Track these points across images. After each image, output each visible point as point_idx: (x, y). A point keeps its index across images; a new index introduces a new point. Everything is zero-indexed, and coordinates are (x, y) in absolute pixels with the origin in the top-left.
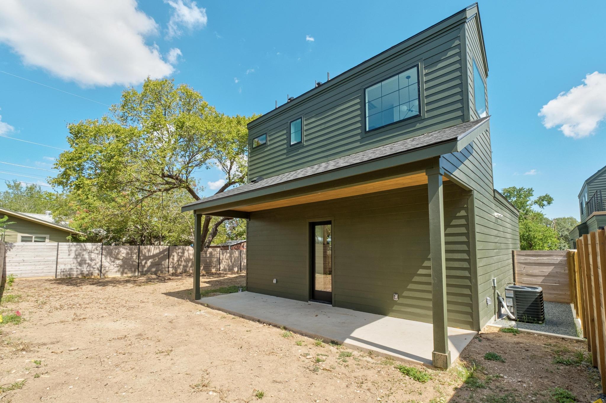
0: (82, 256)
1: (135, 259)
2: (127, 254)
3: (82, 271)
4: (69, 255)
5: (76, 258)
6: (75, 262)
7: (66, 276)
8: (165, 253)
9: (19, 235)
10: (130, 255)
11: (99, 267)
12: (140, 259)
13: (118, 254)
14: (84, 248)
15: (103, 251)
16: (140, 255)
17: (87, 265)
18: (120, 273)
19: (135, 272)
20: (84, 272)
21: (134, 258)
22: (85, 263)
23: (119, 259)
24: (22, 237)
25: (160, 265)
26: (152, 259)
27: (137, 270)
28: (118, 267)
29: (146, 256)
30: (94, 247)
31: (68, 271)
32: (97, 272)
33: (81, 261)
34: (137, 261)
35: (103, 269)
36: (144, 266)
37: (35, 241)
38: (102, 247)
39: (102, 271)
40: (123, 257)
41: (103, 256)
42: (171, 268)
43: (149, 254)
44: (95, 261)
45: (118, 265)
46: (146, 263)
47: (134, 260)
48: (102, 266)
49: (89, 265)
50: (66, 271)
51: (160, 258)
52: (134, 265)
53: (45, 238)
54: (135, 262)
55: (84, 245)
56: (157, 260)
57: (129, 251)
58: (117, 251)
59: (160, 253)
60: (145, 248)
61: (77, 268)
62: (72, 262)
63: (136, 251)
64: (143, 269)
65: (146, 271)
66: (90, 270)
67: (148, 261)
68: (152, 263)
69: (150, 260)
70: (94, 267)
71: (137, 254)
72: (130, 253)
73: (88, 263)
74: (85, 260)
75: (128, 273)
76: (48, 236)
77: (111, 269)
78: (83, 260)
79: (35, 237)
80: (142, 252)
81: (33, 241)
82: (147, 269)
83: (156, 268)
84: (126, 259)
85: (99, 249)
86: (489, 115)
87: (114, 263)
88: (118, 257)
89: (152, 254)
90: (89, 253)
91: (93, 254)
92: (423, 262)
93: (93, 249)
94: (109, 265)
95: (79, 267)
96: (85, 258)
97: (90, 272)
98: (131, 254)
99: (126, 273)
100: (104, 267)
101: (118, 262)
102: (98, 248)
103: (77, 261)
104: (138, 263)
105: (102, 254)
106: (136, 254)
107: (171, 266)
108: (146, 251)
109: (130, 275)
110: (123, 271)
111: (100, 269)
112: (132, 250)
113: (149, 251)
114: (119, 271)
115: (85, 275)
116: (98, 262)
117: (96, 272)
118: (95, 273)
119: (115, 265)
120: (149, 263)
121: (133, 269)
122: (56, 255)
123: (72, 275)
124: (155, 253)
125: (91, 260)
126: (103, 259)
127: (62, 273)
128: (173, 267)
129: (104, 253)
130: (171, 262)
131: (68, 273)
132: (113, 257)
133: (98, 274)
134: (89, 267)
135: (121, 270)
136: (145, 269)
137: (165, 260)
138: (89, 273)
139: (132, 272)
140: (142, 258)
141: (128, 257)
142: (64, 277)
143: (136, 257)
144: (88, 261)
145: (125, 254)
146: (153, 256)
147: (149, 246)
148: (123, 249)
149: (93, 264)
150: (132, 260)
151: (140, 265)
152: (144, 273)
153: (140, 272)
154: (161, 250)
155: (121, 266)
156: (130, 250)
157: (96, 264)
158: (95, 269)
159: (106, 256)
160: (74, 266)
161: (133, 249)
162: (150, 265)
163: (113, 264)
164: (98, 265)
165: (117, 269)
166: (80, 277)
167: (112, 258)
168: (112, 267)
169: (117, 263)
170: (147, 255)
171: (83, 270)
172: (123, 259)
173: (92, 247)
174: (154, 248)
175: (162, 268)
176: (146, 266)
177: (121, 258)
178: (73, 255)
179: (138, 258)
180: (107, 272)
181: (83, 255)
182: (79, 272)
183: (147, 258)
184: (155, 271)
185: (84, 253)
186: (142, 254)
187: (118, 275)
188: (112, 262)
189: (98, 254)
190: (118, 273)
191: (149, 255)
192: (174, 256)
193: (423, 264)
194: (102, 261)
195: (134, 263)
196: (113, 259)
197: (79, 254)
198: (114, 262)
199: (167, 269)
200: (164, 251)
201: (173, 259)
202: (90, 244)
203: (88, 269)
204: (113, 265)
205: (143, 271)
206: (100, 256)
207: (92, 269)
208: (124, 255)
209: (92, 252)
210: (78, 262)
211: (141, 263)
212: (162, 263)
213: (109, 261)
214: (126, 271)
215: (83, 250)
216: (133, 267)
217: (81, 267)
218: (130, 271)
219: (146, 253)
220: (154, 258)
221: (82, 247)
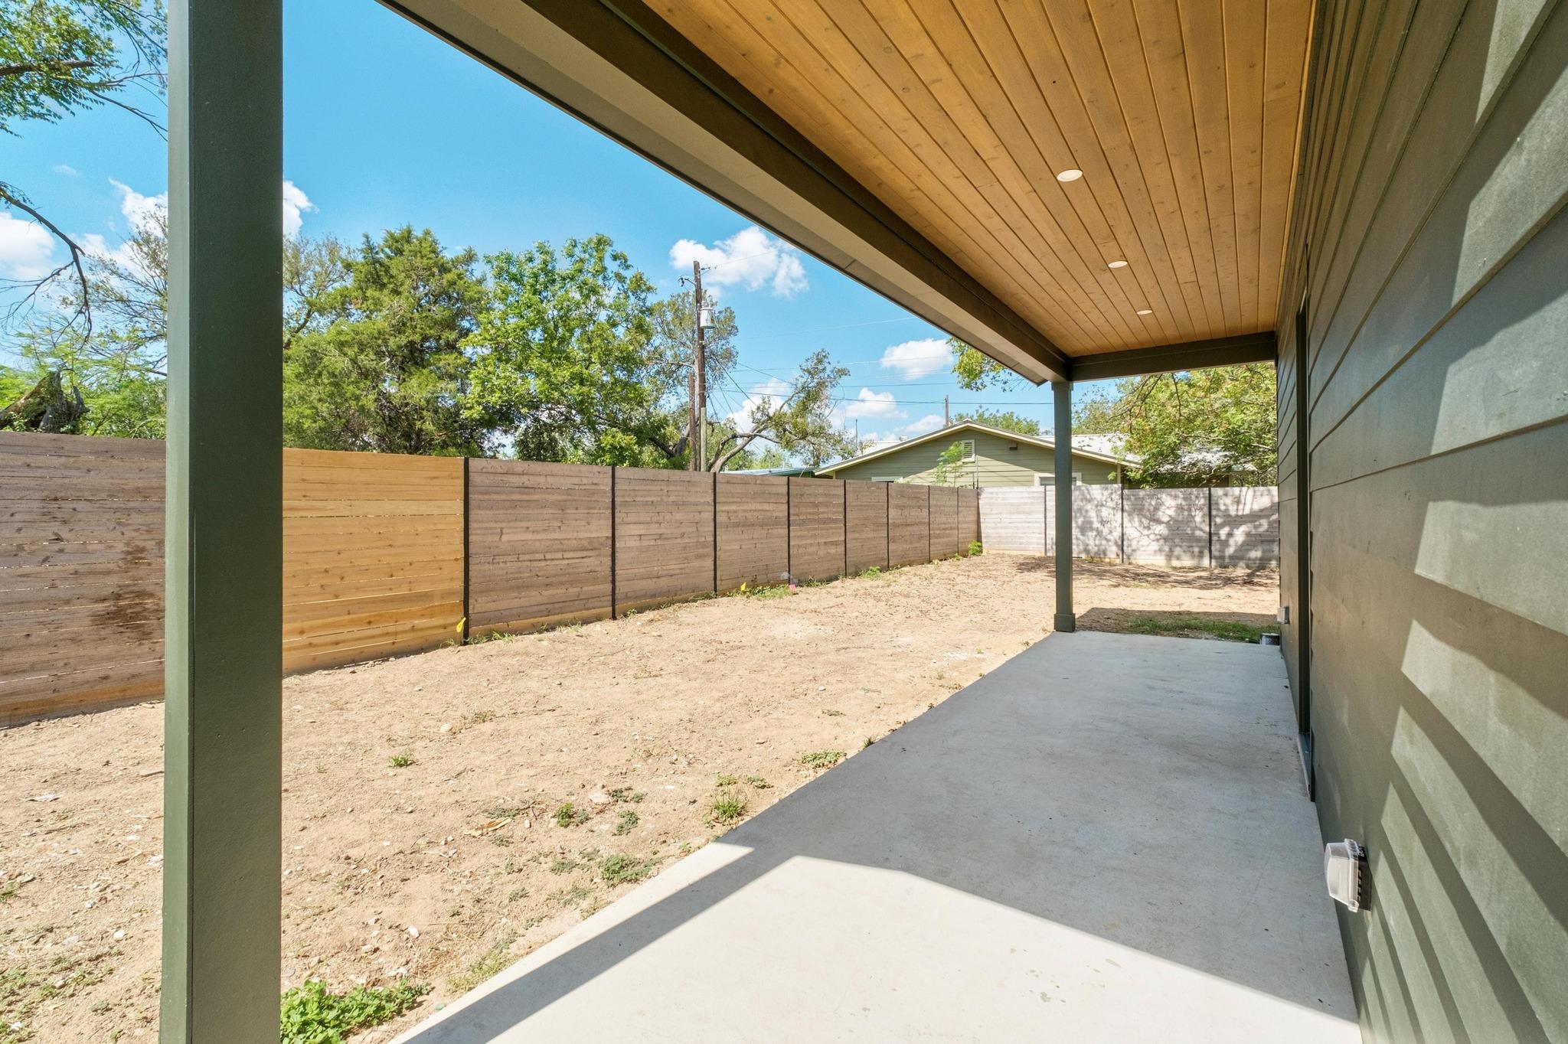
0: (1084, 513)
1: (1201, 523)
2: (1180, 508)
3: (1087, 545)
9: (1037, 475)
10: (1186, 513)
11: (1117, 538)
12: (1213, 524)
13: (1156, 509)
14: (1088, 497)
15: (1125, 502)
16: (1214, 513)
17: (1095, 533)
18: (1163, 556)
19: (1201, 554)
20: (1090, 547)
21: (1198, 519)
22: (1092, 529)
23: (1159, 522)
24: (1042, 479)
25: (1276, 544)
26: (1249, 525)
27: (1206, 552)
28: (1158, 540)
29: (1230, 516)
30: (1106, 493)
32: (1114, 549)
33: (1083, 522)
34: (1207, 529)
35: (1125, 543)
36: (1225, 544)
38: (1122, 493)
39: (1125, 548)
40: (1170, 516)
41: (1125, 514)
43: (1238, 510)
44: (1109, 525)
45: (1158, 537)
46: (1230, 535)
47: (1198, 525)
48: (1125, 537)
49: (1099, 533)
51: (1276, 521)
52: (1198, 540)
54: (1201, 530)
55: (1088, 490)
56: (1265, 527)
57: (1184, 503)
58: (1153, 503)
59: (1275, 507)
60: (1226, 495)
63: (1202, 501)
64: (1222, 551)
65: (1231, 557)
66: (1101, 544)
67: (1238, 528)
68: (1248, 534)
69: (1243, 529)
70: (1109, 537)
71: (1206, 509)
72: (1186, 507)
73: (1097, 530)
74: (1091, 523)
75: (1184, 556)
77: (1143, 546)
78: (1087, 523)
80: (1217, 504)
82: (1236, 551)
83: (1264, 552)
84: (1177, 521)
85: (1116, 497)
87: (1150, 532)
88: (1156, 517)
89: (1247, 511)
90: (1097, 506)
91: (1104, 509)
93: (1104, 498)
94: (1138, 534)
95: (1081, 537)
96: (1090, 517)
97: (1102, 548)
98: (1190, 510)
99: (1178, 558)
100: (1128, 539)
101: (1161, 529)
102: (1113, 496)
103: (1076, 523)
104: (1210, 534)
105: (1122, 510)
106: (1201, 509)
108: (1228, 501)
109: (1187, 562)
110: (1171, 550)
111: (1120, 543)
112: (1190, 499)
113: (1238, 501)
114: (1160, 550)
115: (1092, 555)
116: (1115, 527)
117: (1113, 551)
118: (1111, 551)
119: (1152, 537)
120: (1240, 535)
121: (1196, 550)
124: (1256, 507)
125: (1103, 522)
126: (1125, 520)
129: (1126, 507)
132: (1145, 517)
133: (1118, 555)
134: (1098, 538)
135: (1167, 548)
136: (1230, 551)
138: (1099, 550)
139: (1193, 556)
140: (1219, 520)
141: (1180, 518)
143: (1204, 515)
144: (1096, 525)
145: (1173, 509)
146: (1254, 517)
147: (1237, 490)
148: (1169, 498)
149: (1105, 531)
150: (1193, 525)
151: (1214, 538)
152: (1227, 560)
153: (1216, 558)
154: (1277, 499)
155: (1166, 539)
156: (1185, 499)
157: (1111, 532)
158: (1110, 543)
159: (1130, 515)
161: (1193, 497)
162: (1244, 542)
163: (1146, 532)
164: (1117, 534)
165: (1155, 546)
166: (1084, 556)
167: (1143, 520)
168: (1145, 541)
169: (1157, 532)
170: (1233, 513)
171: (1087, 542)
172: (1169, 521)
173: (1103, 495)
174: (1255, 491)
176: (1232, 541)
177: (1165, 519)
179: (1207, 520)
180: (1133, 551)
181: (1087, 511)
182: (1081, 547)
183: (1235, 521)
184: (1262, 559)
185: (1089, 507)
186: (1218, 510)
187: (1159, 562)
188: (1145, 527)
189: (1114, 508)
190: (1158, 556)
191: (1240, 513)
194: (1124, 525)
195: (1198, 533)
196: (1145, 522)
197: (1079, 510)
198: (1149, 528)
202: (1098, 486)
203: (1097, 542)
204: (1148, 536)
205: (1222, 558)
206: (1120, 513)
207: (1104, 542)
208: (1171, 512)
209: (1102, 505)
210: (1079, 527)
211: (1218, 534)
213: (1137, 524)
214: (1178, 551)
215: (1086, 499)
216: (1194, 544)
217: (1083, 535)
218: (1189, 550)
219: (1231, 508)
220: (1255, 522)
221: (1083, 495)
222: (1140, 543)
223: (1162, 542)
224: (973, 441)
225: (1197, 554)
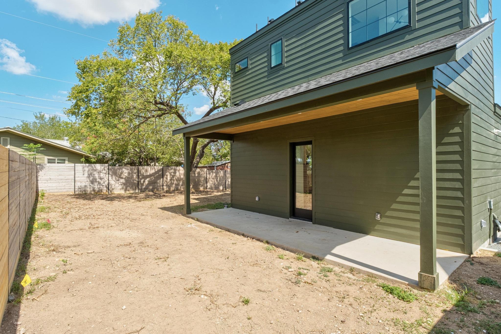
0: (93, 175)
1: (136, 178)
2: (129, 173)
3: (94, 188)
4: (84, 174)
5: (89, 177)
6: (88, 180)
7: (82, 192)
8: (160, 173)
9: (46, 158)
10: (131, 175)
11: (106, 184)
12: (139, 178)
13: (121, 173)
14: (95, 169)
15: (110, 171)
16: (139, 175)
17: (97, 183)
18: (124, 190)
19: (135, 189)
20: (96, 189)
21: (135, 177)
22: (96, 181)
23: (122, 178)
24: (48, 159)
25: (156, 184)
26: (149, 178)
27: (137, 188)
28: (122, 185)
29: (144, 175)
30: (102, 168)
31: (84, 188)
32: (105, 189)
33: (92, 179)
34: (137, 180)
35: (110, 186)
36: (142, 185)
37: (58, 163)
38: (109, 168)
39: (110, 188)
40: (126, 176)
41: (110, 175)
42: (165, 186)
43: (146, 173)
44: (103, 180)
45: (122, 183)
46: (144, 181)
47: (135, 179)
48: (110, 184)
49: (99, 183)
50: (82, 188)
51: (156, 177)
52: (135, 183)
53: (64, 160)
54: (135, 180)
55: (95, 166)
56: (153, 179)
57: (130, 171)
58: (120, 171)
59: (156, 173)
60: (143, 169)
61: (90, 186)
62: (86, 180)
63: (136, 171)
64: (142, 187)
65: (144, 189)
66: (100, 187)
67: (146, 180)
68: (149, 181)
69: (148, 179)
70: (103, 184)
71: (137, 173)
72: (131, 173)
73: (99, 182)
74: (96, 179)
75: (130, 190)
76: (66, 158)
77: (116, 187)
78: (94, 179)
79: (57, 159)
80: (140, 172)
81: (56, 162)
82: (146, 186)
83: (153, 186)
84: (128, 178)
85: (106, 169)
86: (492, 19)
87: (119, 182)
88: (122, 176)
89: (149, 174)
90: (98, 172)
91: (101, 174)
92: (409, 182)
93: (102, 169)
94: (115, 183)
95: (92, 185)
96: (96, 177)
97: (100, 189)
98: (132, 174)
99: (128, 191)
100: (111, 185)
101: (123, 181)
102: (105, 169)
103: (90, 179)
104: (138, 181)
105: (109, 174)
106: (135, 173)
107: (165, 185)
108: (144, 171)
109: (132, 192)
110: (126, 188)
111: (108, 186)
112: (132, 170)
113: (146, 171)
114: (123, 188)
115: (96, 192)
116: (106, 181)
117: (105, 190)
118: (104, 190)
119: (120, 183)
120: (147, 182)
121: (134, 187)
122: (74, 174)
123: (86, 191)
124: (151, 173)
125: (101, 179)
126: (110, 178)
127: (79, 189)
128: (167, 185)
129: (110, 173)
130: (165, 181)
131: (84, 189)
133: (107, 191)
134: (99, 185)
135: (125, 187)
136: (144, 187)
137: (160, 179)
138: (99, 190)
139: (133, 190)
140: (141, 177)
141: (129, 177)
142: (81, 193)
143: (136, 175)
144: (98, 180)
145: (127, 173)
146: (150, 176)
147: (146, 167)
148: (125, 170)
149: (102, 182)
150: (133, 179)
151: (139, 183)
152: (143, 190)
153: (140, 189)
154: (156, 170)
155: (124, 184)
156: (130, 170)
157: (104, 183)
158: (104, 187)
159: (112, 176)
160: (88, 184)
161: (133, 170)
162: (148, 184)
163: (118, 182)
164: (106, 183)
165: (121, 187)
166: (93, 193)
167: (117, 177)
168: (117, 185)
169: (121, 182)
170: (145, 175)
171: (94, 187)
172: (125, 178)
173: (101, 168)
174: (151, 168)
175: (158, 186)
176: (145, 184)
177: (124, 177)
178: (86, 175)
179: (137, 177)
180: (113, 189)
181: (94, 175)
182: (92, 189)
183: (145, 177)
184: (152, 189)
185: (95, 173)
186: (141, 173)
187: (122, 192)
188: (117, 180)
189: (105, 173)
190: (122, 190)
191: (147, 175)
192: (167, 175)
193: (408, 184)
194: (109, 180)
195: (135, 182)
196: (117, 178)
197: (91, 174)
198: (118, 180)
199: (162, 187)
200: (159, 171)
201: (167, 178)
202: (99, 165)
203: (99, 187)
204: (118, 183)
205: (142, 189)
206: (107, 176)
207: (101, 186)
208: (126, 175)
209: (101, 172)
210: (90, 181)
211: (140, 182)
212: (157, 181)
213: (114, 179)
214: (128, 188)
215: (94, 170)
216: (133, 185)
217: (93, 184)
218: (132, 188)
219: (144, 173)
220: (150, 177)
221: (93, 168)
222: (115, 186)
223: (123, 185)
224: (9, 139)
225: (134, 188)
